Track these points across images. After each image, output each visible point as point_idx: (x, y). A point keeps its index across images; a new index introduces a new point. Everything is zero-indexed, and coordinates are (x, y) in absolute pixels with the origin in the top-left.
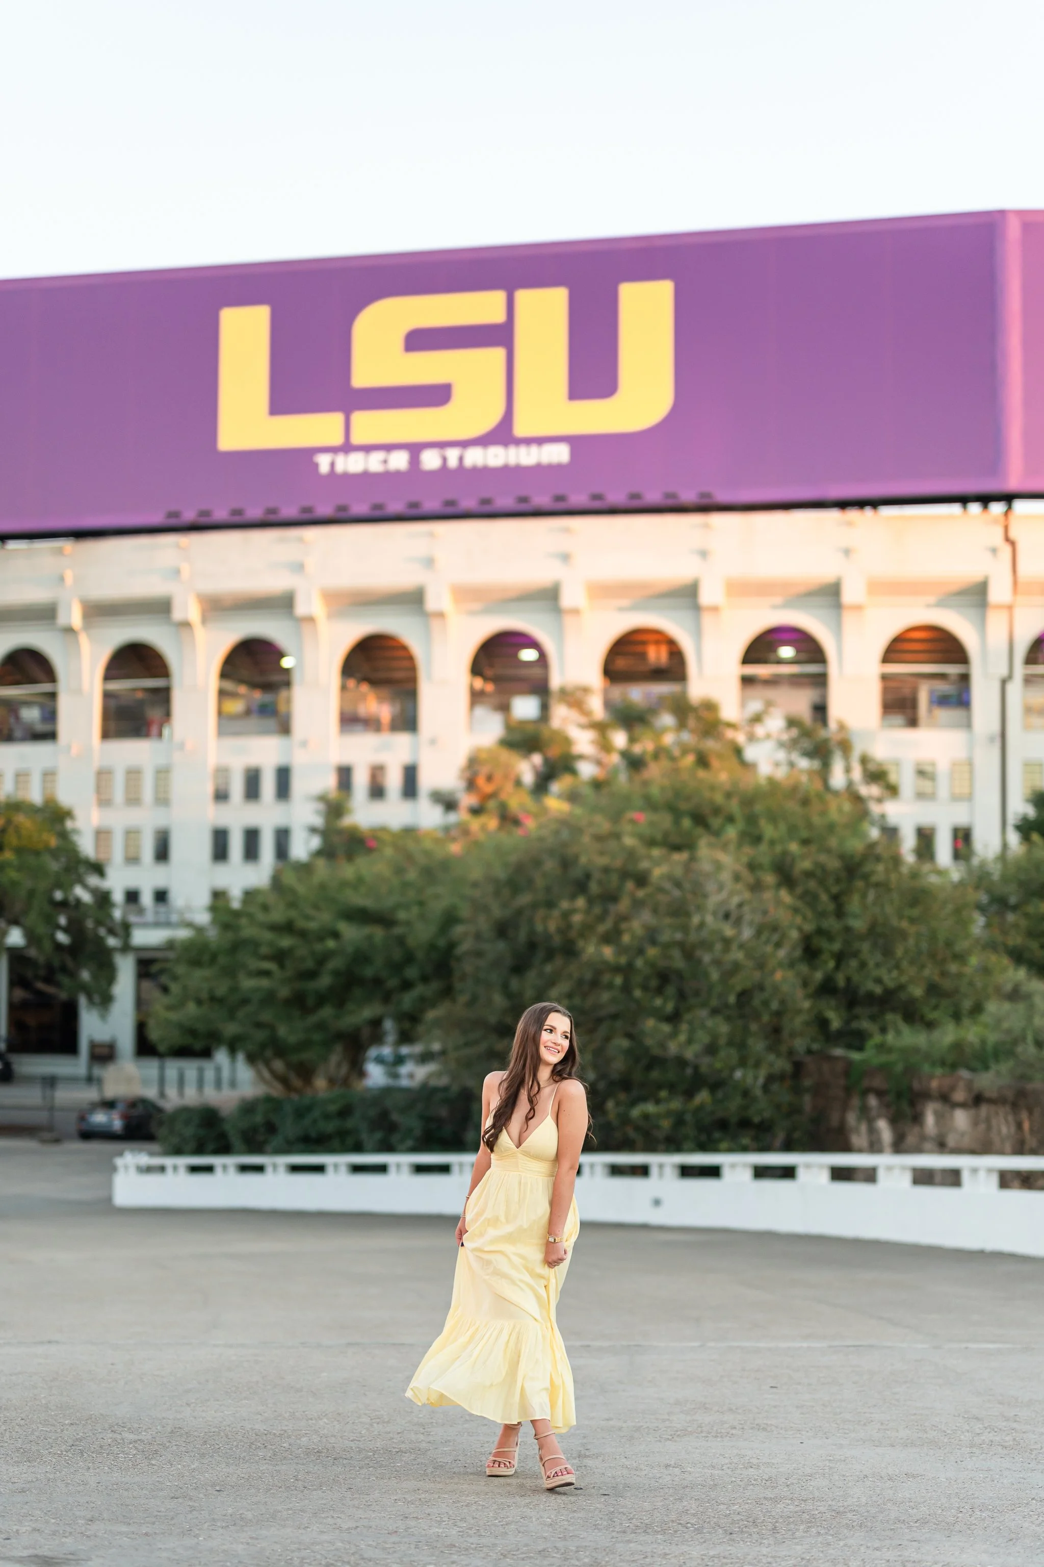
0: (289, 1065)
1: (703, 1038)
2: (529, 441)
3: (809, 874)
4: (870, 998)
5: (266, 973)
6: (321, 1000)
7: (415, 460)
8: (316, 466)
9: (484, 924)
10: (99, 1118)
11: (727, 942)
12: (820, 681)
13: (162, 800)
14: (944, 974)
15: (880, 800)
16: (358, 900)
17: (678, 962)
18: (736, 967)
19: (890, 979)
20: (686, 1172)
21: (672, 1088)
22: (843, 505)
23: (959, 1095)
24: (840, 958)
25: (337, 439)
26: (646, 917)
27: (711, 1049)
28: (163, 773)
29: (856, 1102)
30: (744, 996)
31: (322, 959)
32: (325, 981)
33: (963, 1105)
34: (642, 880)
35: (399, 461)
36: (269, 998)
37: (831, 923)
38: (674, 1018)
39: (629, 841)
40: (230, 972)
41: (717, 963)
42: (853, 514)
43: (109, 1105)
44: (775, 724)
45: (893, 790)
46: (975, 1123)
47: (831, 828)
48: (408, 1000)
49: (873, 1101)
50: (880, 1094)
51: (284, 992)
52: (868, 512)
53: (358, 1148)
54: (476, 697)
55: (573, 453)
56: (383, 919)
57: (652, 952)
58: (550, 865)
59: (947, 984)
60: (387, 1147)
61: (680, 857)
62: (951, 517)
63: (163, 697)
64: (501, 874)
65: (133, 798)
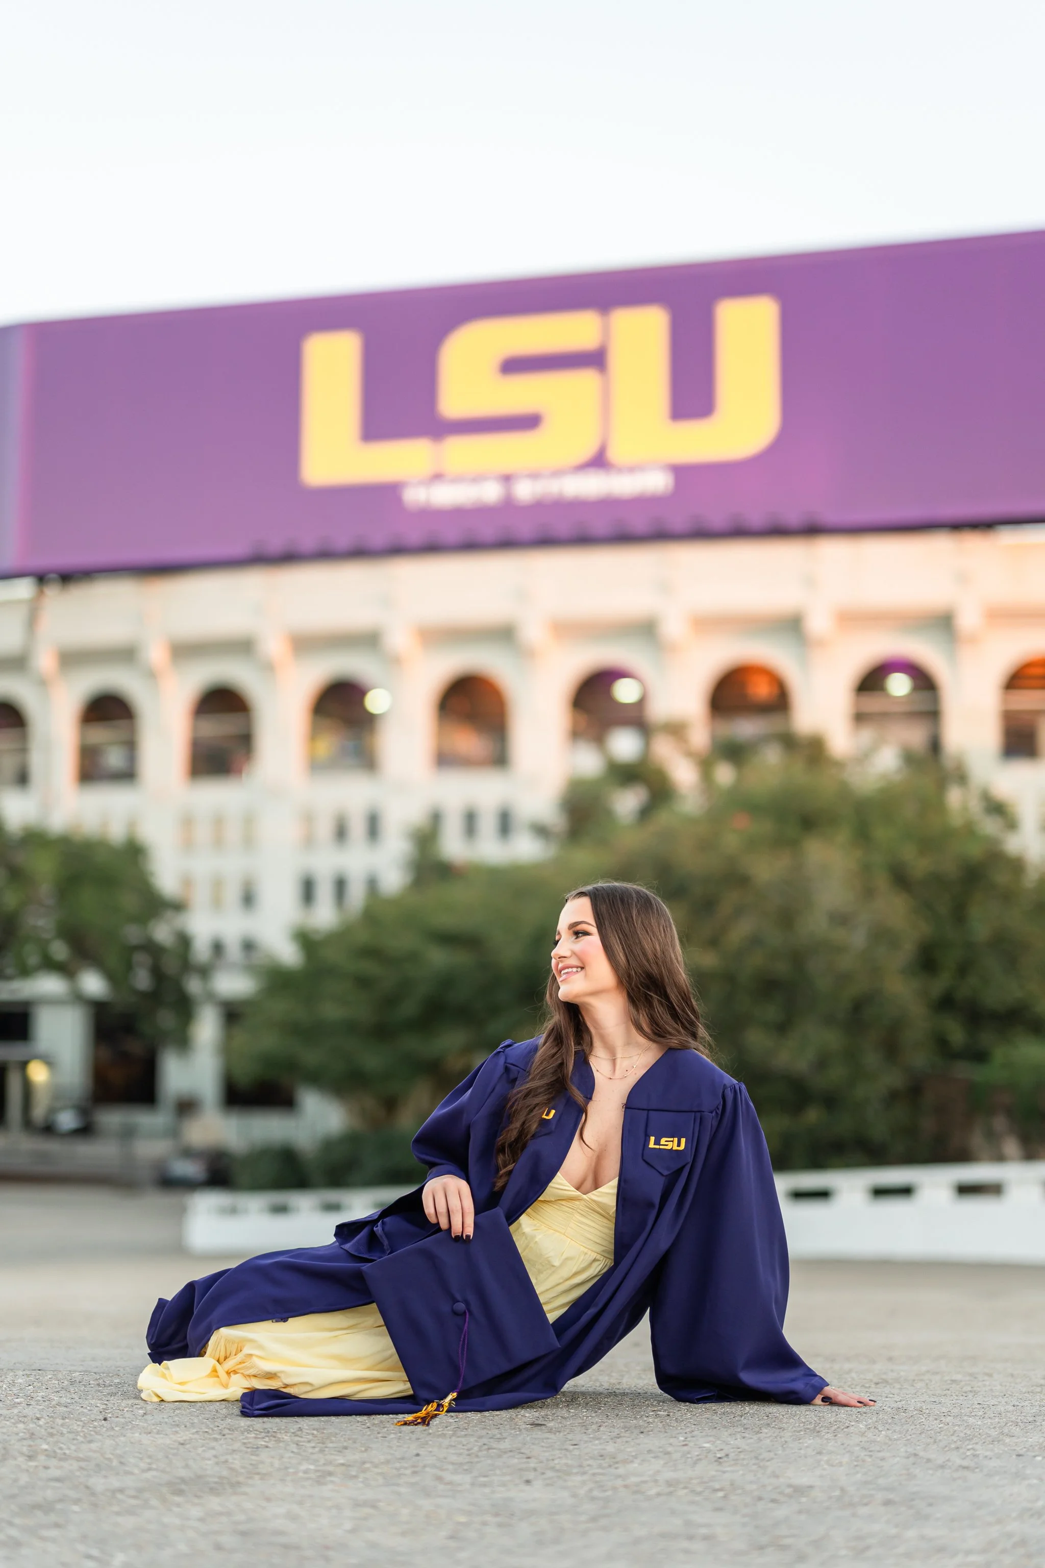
1: (812, 1051)
2: (627, 469)
3: (925, 881)
4: (994, 1016)
7: (508, 491)
8: (402, 500)
10: (181, 1167)
12: (934, 716)
13: (249, 841)
15: (1002, 833)
17: (782, 968)
18: (848, 975)
22: (957, 526)
25: (428, 470)
27: (822, 1063)
28: (249, 821)
29: (980, 1122)
30: (858, 1006)
31: (407, 984)
32: (409, 1008)
34: (744, 883)
35: (491, 493)
36: (351, 1027)
37: (950, 932)
38: (780, 1030)
39: (730, 847)
40: (310, 1000)
41: (827, 971)
43: (188, 1153)
44: (888, 756)
45: (1012, 824)
50: (1007, 1113)
54: (577, 733)
55: (676, 482)
56: (472, 943)
57: (758, 958)
63: (244, 742)
65: (218, 842)
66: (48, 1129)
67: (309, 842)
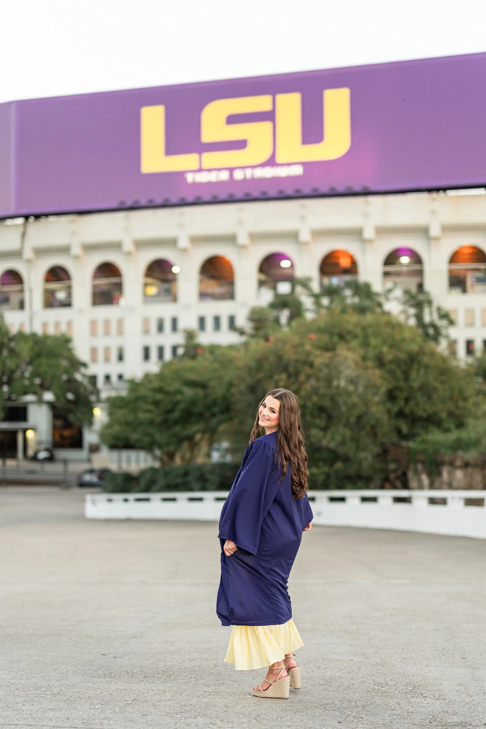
0: (163, 453)
1: (338, 438)
2: (283, 165)
3: (391, 362)
4: (421, 419)
5: (149, 411)
6: (176, 422)
7: (231, 175)
8: (186, 179)
9: (243, 387)
10: (88, 478)
11: (349, 394)
12: (420, 273)
13: (120, 332)
14: (457, 407)
15: (446, 328)
16: (192, 376)
17: (327, 403)
18: (354, 405)
19: (430, 410)
20: (333, 499)
21: (325, 461)
22: (430, 190)
23: (458, 463)
24: (407, 400)
25: (196, 166)
26: (313, 382)
27: (343, 443)
28: (120, 322)
29: (412, 467)
30: (359, 418)
31: (176, 404)
32: (176, 415)
33: (461, 467)
34: (311, 365)
35: (224, 176)
36: (151, 423)
37: (402, 384)
38: (325, 429)
39: (308, 347)
40: (135, 410)
41: (345, 403)
42: (434, 195)
43: (91, 471)
44: (398, 293)
45: (452, 323)
46: (465, 475)
47: (404, 340)
48: (214, 422)
49: (420, 466)
50: (423, 463)
51: (158, 419)
52: (441, 194)
53: (191, 490)
54: (261, 283)
55: (305, 170)
56: (203, 386)
57: (315, 399)
58: (272, 359)
59: (458, 412)
60: (204, 489)
61: (328, 355)
62: (480, 196)
63: (119, 286)
64: (252, 364)
65: (107, 333)
66: (35, 458)
67: (146, 331)
